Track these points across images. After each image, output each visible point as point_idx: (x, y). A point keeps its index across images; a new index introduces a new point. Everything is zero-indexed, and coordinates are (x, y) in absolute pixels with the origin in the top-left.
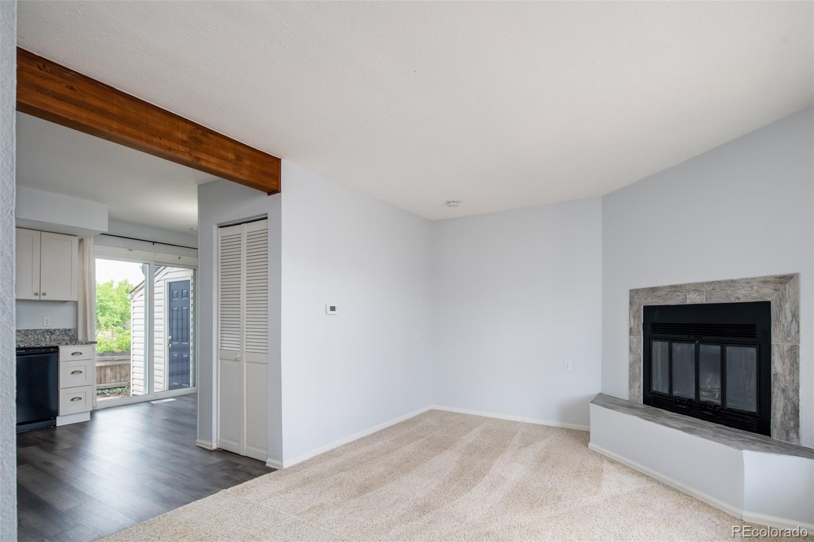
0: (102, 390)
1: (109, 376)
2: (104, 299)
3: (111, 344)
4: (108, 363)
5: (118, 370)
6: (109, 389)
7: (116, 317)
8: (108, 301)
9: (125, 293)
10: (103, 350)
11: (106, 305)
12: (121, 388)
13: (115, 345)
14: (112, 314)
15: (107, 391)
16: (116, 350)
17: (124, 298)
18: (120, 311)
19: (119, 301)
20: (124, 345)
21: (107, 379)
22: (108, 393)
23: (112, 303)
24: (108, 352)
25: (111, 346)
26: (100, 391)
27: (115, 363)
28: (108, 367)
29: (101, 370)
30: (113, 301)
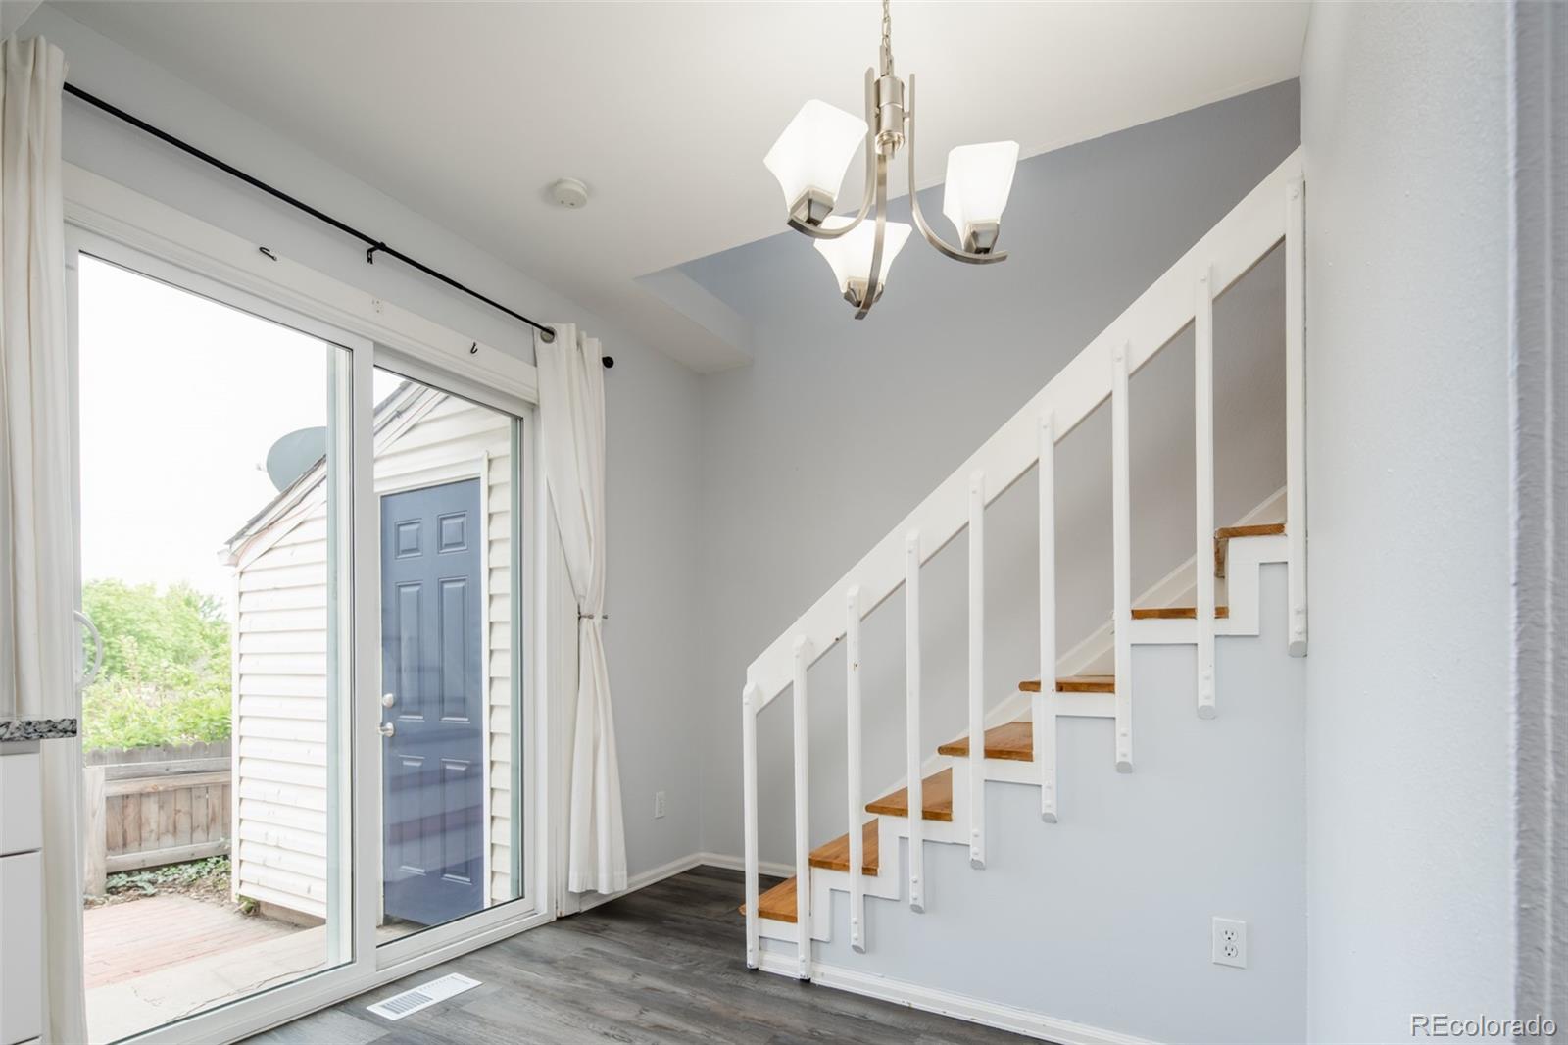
0: (129, 873)
1: (153, 826)
2: (136, 618)
3: (159, 718)
4: (149, 785)
5: (183, 803)
6: (154, 869)
7: (164, 657)
8: (147, 621)
9: (184, 606)
10: (133, 742)
11: (142, 631)
12: (193, 862)
13: (173, 724)
14: (156, 650)
15: (147, 876)
16: (176, 741)
17: (182, 616)
18: (173, 646)
19: (171, 622)
20: (204, 724)
21: (145, 835)
22: (153, 883)
23: (156, 626)
24: (149, 746)
25: (160, 726)
26: (122, 881)
27: (172, 783)
28: (148, 795)
29: (125, 807)
30: (158, 621)
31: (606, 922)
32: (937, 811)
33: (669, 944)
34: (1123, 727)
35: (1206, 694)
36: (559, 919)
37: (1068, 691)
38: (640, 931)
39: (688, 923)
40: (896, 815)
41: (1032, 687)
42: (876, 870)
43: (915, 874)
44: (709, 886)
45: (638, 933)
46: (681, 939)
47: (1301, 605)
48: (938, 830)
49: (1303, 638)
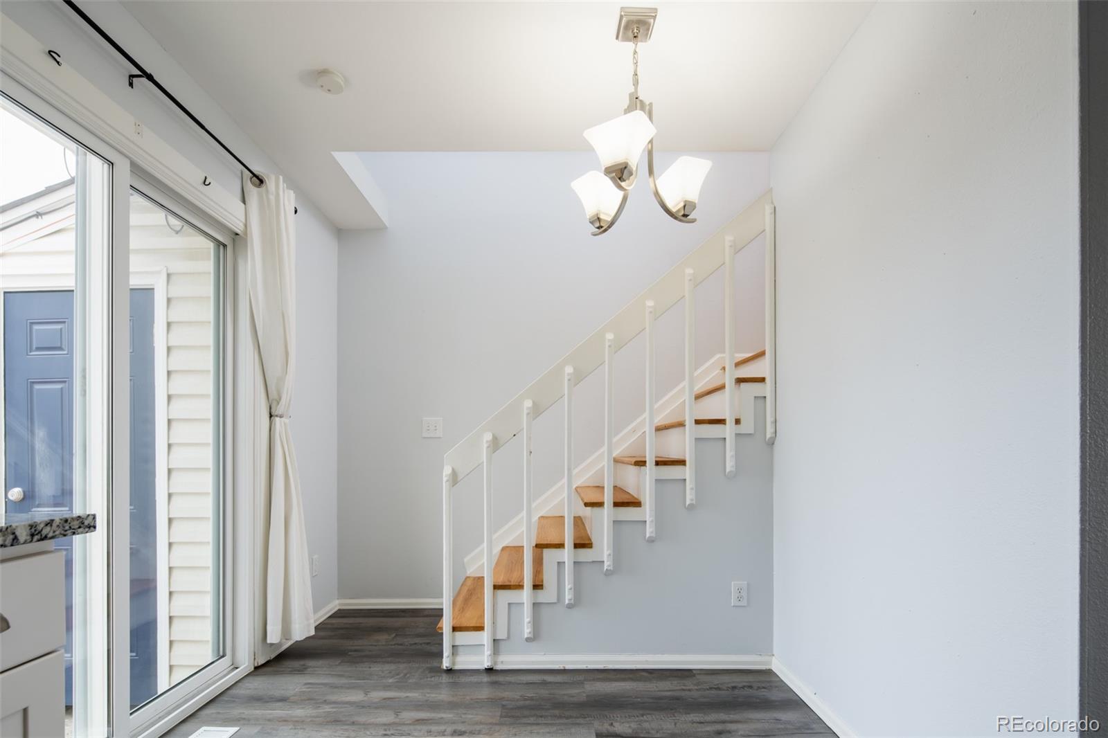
31: (302, 662)
32: (583, 544)
33: (370, 667)
34: (689, 485)
35: (730, 465)
36: (256, 668)
37: (661, 465)
38: (337, 663)
39: (370, 651)
40: (556, 548)
41: (641, 464)
42: (542, 585)
43: (568, 585)
44: (361, 623)
45: (336, 665)
46: (375, 662)
47: (773, 419)
48: (584, 555)
49: (774, 435)
